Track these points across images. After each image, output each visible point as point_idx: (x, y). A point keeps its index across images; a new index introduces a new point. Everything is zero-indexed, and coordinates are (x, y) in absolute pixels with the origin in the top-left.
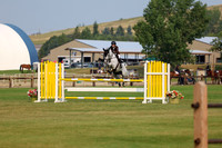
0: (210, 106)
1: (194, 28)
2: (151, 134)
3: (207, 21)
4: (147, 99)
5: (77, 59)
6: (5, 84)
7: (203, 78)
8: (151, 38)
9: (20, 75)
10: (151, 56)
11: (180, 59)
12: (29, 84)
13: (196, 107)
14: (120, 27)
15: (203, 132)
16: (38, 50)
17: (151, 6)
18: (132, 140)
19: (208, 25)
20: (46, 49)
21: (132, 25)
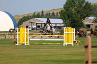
0: (92, 47)
1: (86, 13)
2: (67, 59)
3: (91, 10)
4: (65, 43)
5: (35, 26)
6: (3, 37)
7: (89, 34)
8: (67, 17)
9: (9, 33)
10: (67, 25)
11: (79, 26)
12: (13, 37)
13: (86, 47)
14: (53, 13)
15: (90, 58)
16: (17, 22)
17: (67, 3)
18: (58, 61)
19: (92, 12)
20: (21, 22)
21: (59, 12)
